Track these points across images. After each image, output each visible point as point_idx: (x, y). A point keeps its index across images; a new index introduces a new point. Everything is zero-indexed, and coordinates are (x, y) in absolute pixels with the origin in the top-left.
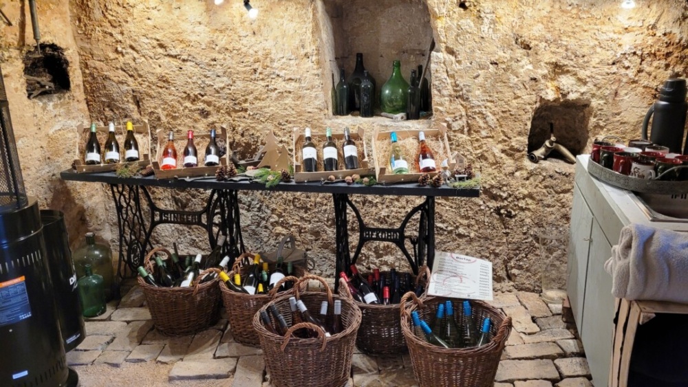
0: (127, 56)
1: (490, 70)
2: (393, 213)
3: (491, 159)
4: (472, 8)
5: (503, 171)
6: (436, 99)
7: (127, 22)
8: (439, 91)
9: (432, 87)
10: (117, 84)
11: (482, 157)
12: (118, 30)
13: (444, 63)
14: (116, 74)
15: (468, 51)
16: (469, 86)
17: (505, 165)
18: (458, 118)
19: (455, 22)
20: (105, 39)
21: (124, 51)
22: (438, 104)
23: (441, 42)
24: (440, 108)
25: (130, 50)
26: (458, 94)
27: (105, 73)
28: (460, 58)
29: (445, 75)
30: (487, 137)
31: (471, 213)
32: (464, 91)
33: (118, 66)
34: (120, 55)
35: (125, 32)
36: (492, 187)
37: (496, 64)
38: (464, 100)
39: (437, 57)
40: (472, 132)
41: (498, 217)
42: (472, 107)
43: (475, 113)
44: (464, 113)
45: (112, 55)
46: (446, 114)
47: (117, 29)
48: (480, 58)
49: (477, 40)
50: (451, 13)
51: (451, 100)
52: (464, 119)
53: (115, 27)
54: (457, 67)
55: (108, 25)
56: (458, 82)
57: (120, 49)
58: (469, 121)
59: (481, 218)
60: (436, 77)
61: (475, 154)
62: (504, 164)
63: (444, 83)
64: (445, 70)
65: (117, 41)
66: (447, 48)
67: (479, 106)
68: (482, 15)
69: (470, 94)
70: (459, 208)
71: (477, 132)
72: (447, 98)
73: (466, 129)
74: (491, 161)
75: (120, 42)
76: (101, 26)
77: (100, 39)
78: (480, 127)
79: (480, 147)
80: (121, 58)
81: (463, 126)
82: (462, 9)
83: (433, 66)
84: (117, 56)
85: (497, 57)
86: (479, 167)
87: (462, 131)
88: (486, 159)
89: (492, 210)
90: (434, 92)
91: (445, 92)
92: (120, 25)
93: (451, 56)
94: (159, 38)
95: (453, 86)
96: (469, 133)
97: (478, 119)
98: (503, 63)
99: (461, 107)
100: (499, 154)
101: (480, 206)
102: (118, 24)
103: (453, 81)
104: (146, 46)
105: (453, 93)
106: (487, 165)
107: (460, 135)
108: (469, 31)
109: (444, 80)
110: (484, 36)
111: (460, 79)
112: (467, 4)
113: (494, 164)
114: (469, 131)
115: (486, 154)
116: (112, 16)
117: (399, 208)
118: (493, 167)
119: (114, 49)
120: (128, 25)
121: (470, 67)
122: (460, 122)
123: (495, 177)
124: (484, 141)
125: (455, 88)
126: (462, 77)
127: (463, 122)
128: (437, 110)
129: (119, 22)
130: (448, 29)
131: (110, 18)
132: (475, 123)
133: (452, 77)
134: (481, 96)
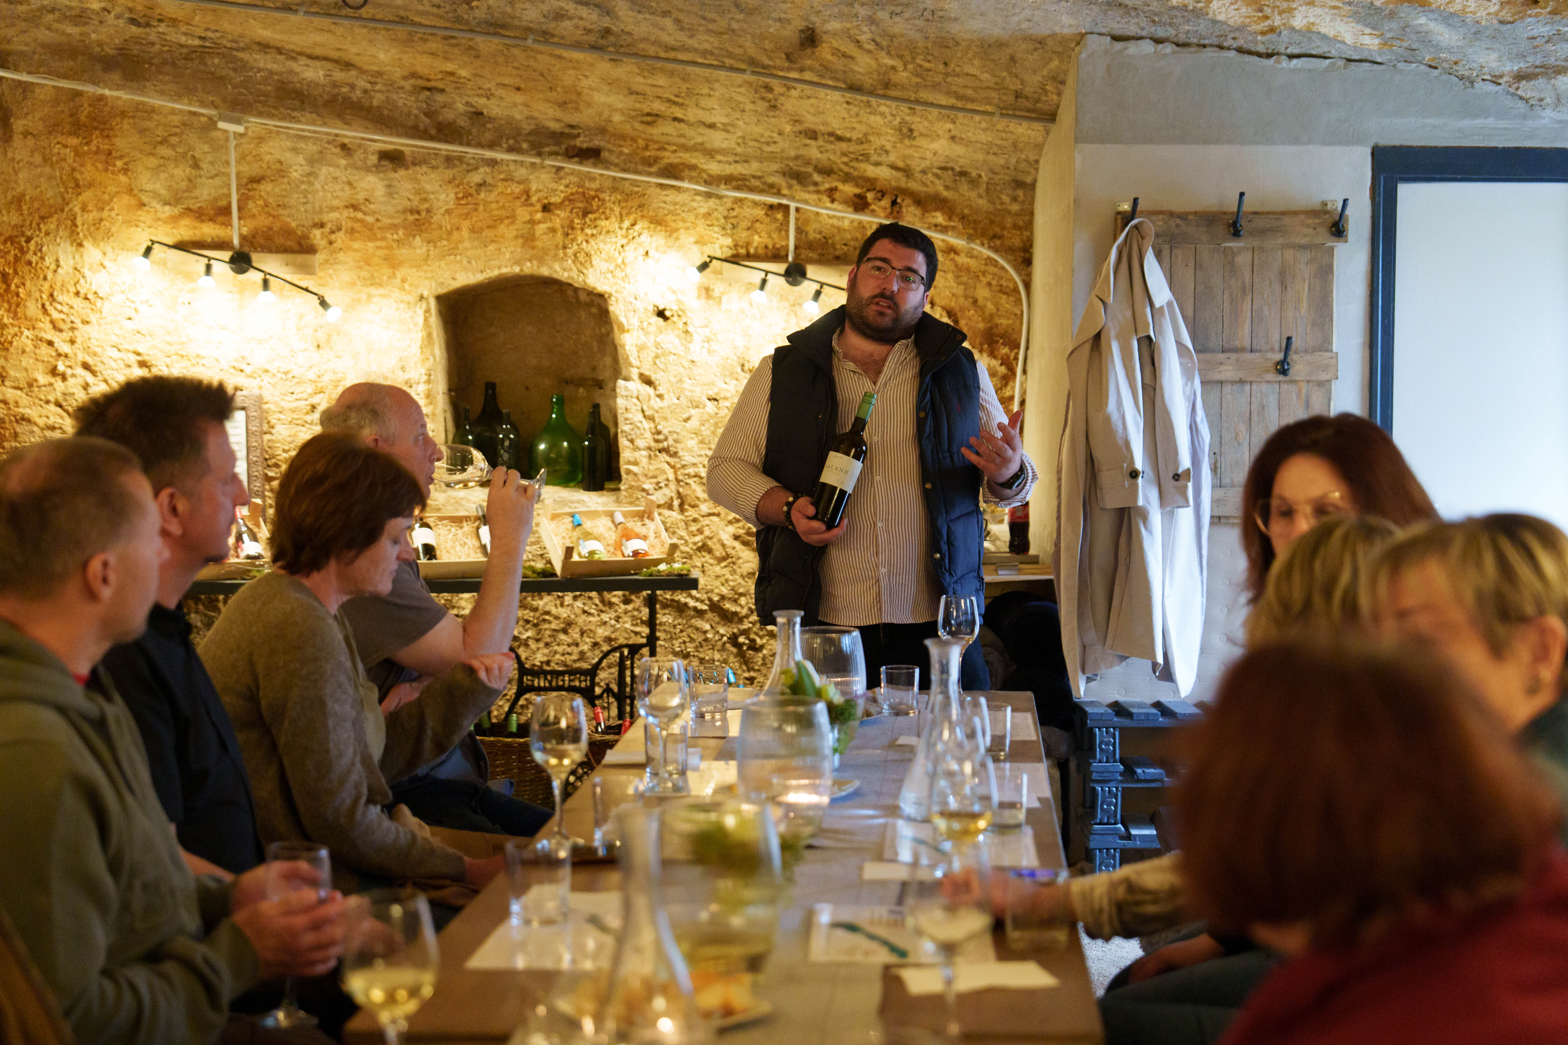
0: (71, 381)
1: (707, 409)
2: (558, 656)
3: (719, 552)
4: (675, 319)
5: (738, 571)
6: (626, 454)
7: (86, 322)
8: (632, 441)
9: (620, 435)
10: (42, 429)
11: (704, 548)
12: (66, 335)
13: (638, 398)
14: (44, 412)
15: (674, 380)
16: (677, 433)
17: (741, 561)
18: (662, 485)
19: (652, 338)
20: (38, 351)
21: (69, 372)
22: (629, 463)
23: (631, 365)
24: (634, 468)
25: (80, 371)
26: (661, 446)
27: (22, 410)
28: (661, 390)
29: (640, 416)
30: (710, 515)
31: (690, 648)
32: (670, 442)
33: (51, 398)
34: (59, 379)
35: (79, 340)
36: (723, 597)
37: (715, 400)
38: (671, 456)
39: (626, 389)
40: (686, 507)
41: (735, 650)
42: (684, 466)
43: (689, 475)
44: (671, 476)
45: (43, 379)
46: (643, 479)
47: (64, 334)
48: (692, 391)
49: (686, 364)
50: (645, 324)
51: (650, 457)
52: (673, 486)
53: (61, 331)
54: (656, 403)
55: (49, 326)
56: (659, 427)
57: (61, 368)
58: (681, 490)
59: (708, 655)
60: (626, 419)
61: (695, 544)
62: (739, 558)
63: (639, 428)
64: (639, 408)
65: (59, 355)
66: (641, 376)
67: (694, 465)
68: (690, 329)
69: (678, 445)
70: (671, 639)
71: (694, 506)
72: (644, 453)
73: (676, 503)
74: (718, 554)
75: (66, 356)
76: (34, 328)
77: (27, 350)
78: (698, 498)
79: (700, 531)
80: (59, 385)
81: (672, 498)
82: (661, 320)
83: (620, 402)
84: (52, 380)
85: (716, 390)
86: (699, 565)
87: (670, 507)
88: (710, 551)
89: (725, 639)
90: (623, 442)
91: (641, 443)
92: (72, 329)
93: (647, 387)
94: (141, 350)
95: (653, 434)
96: (682, 509)
97: (694, 486)
98: (725, 398)
99: (667, 467)
100: (729, 542)
101: (705, 632)
102: (69, 325)
103: (652, 425)
104: (113, 364)
105: (653, 444)
106: (712, 561)
107: (666, 512)
108: (674, 351)
109: (639, 424)
110: (695, 359)
111: (663, 423)
112: (668, 314)
113: (724, 559)
114: (681, 505)
115: (709, 543)
116: (61, 312)
117: (569, 645)
118: (723, 564)
119: (50, 367)
120: (87, 328)
121: (677, 405)
122: (665, 491)
123: (727, 581)
124: (706, 521)
125: (657, 437)
126: (665, 419)
127: (669, 492)
128: (629, 472)
129: (72, 322)
130: (641, 348)
131: (55, 315)
132: (689, 492)
133: (651, 419)
134: (696, 449)
